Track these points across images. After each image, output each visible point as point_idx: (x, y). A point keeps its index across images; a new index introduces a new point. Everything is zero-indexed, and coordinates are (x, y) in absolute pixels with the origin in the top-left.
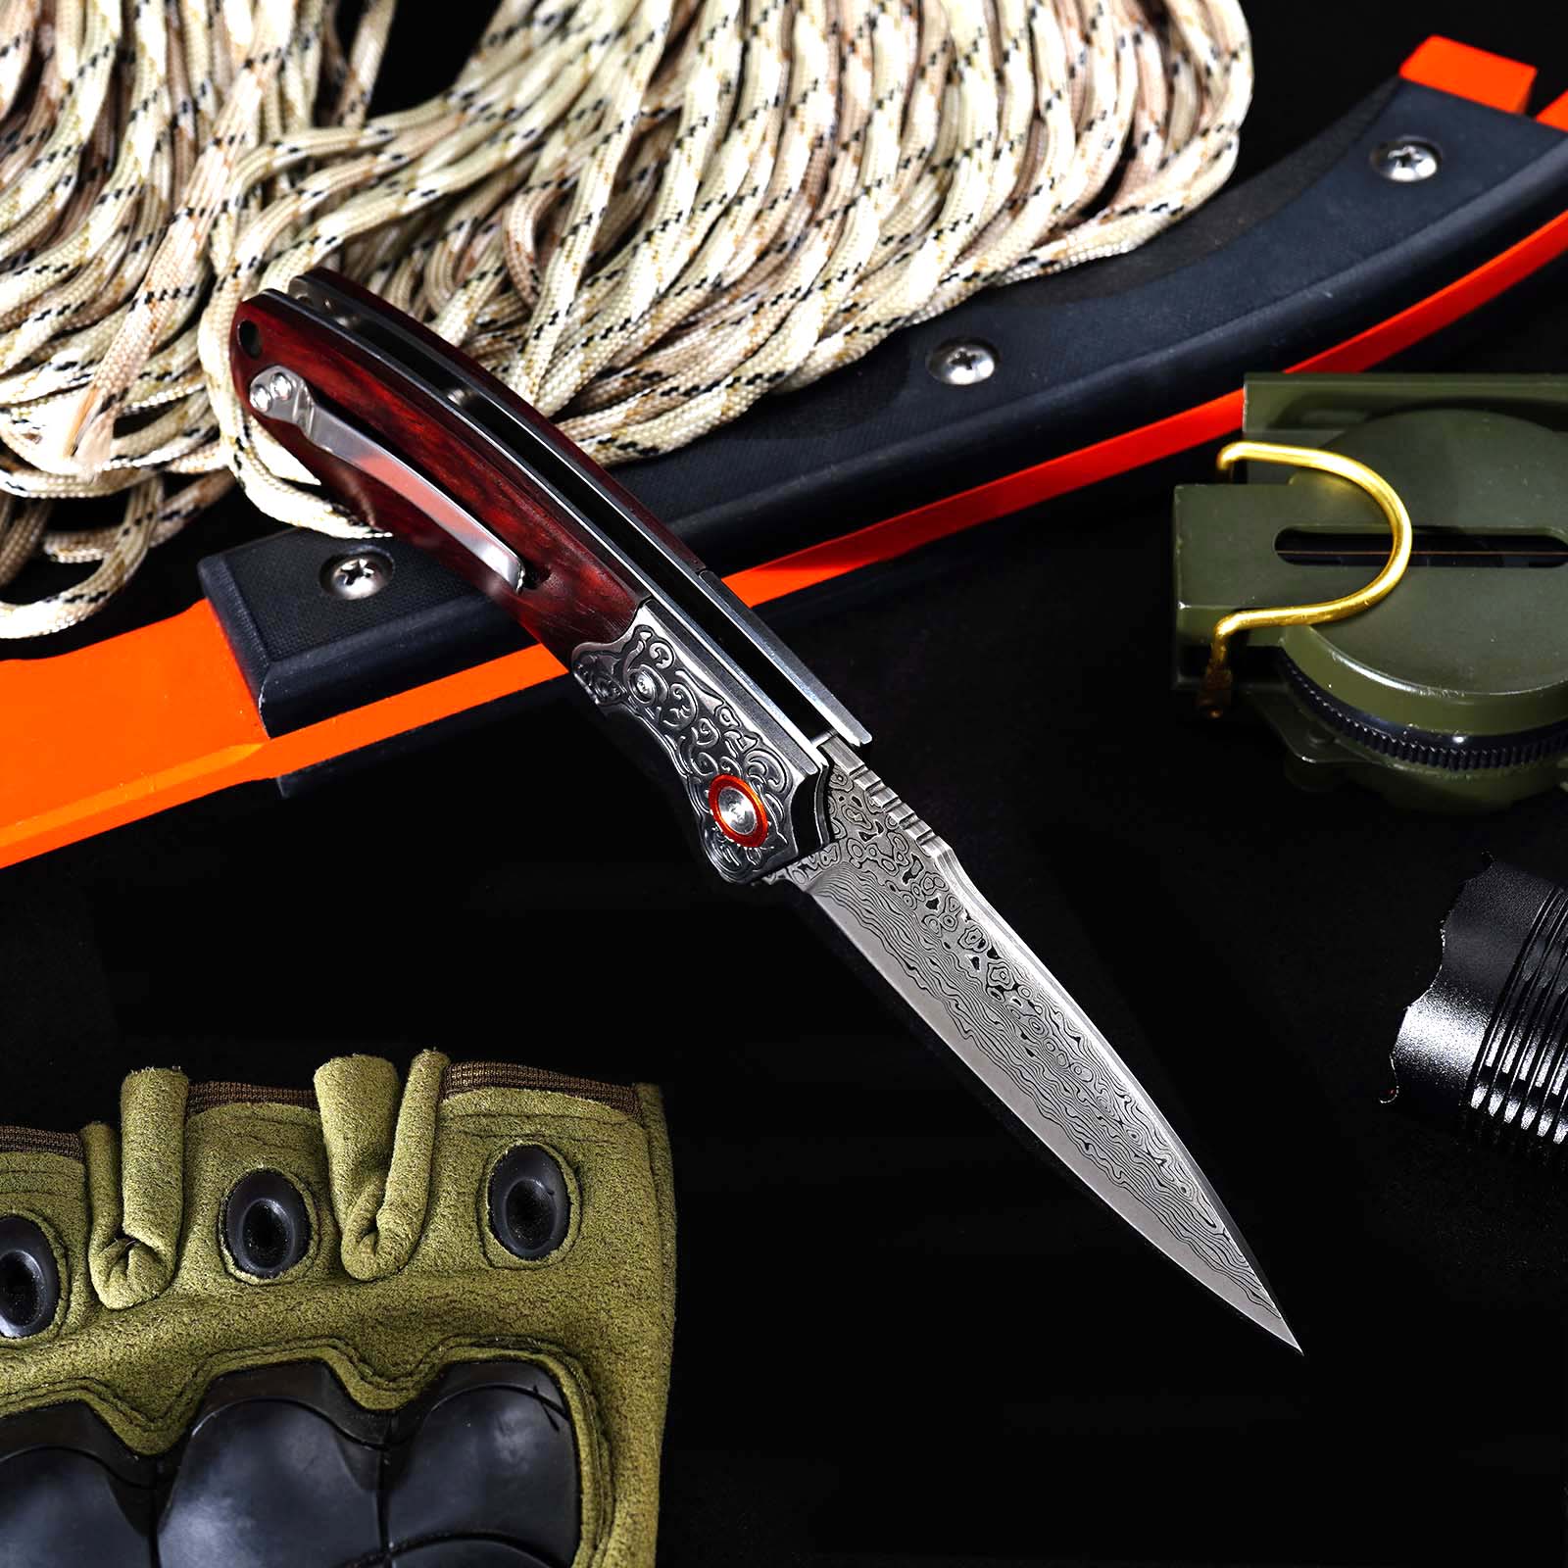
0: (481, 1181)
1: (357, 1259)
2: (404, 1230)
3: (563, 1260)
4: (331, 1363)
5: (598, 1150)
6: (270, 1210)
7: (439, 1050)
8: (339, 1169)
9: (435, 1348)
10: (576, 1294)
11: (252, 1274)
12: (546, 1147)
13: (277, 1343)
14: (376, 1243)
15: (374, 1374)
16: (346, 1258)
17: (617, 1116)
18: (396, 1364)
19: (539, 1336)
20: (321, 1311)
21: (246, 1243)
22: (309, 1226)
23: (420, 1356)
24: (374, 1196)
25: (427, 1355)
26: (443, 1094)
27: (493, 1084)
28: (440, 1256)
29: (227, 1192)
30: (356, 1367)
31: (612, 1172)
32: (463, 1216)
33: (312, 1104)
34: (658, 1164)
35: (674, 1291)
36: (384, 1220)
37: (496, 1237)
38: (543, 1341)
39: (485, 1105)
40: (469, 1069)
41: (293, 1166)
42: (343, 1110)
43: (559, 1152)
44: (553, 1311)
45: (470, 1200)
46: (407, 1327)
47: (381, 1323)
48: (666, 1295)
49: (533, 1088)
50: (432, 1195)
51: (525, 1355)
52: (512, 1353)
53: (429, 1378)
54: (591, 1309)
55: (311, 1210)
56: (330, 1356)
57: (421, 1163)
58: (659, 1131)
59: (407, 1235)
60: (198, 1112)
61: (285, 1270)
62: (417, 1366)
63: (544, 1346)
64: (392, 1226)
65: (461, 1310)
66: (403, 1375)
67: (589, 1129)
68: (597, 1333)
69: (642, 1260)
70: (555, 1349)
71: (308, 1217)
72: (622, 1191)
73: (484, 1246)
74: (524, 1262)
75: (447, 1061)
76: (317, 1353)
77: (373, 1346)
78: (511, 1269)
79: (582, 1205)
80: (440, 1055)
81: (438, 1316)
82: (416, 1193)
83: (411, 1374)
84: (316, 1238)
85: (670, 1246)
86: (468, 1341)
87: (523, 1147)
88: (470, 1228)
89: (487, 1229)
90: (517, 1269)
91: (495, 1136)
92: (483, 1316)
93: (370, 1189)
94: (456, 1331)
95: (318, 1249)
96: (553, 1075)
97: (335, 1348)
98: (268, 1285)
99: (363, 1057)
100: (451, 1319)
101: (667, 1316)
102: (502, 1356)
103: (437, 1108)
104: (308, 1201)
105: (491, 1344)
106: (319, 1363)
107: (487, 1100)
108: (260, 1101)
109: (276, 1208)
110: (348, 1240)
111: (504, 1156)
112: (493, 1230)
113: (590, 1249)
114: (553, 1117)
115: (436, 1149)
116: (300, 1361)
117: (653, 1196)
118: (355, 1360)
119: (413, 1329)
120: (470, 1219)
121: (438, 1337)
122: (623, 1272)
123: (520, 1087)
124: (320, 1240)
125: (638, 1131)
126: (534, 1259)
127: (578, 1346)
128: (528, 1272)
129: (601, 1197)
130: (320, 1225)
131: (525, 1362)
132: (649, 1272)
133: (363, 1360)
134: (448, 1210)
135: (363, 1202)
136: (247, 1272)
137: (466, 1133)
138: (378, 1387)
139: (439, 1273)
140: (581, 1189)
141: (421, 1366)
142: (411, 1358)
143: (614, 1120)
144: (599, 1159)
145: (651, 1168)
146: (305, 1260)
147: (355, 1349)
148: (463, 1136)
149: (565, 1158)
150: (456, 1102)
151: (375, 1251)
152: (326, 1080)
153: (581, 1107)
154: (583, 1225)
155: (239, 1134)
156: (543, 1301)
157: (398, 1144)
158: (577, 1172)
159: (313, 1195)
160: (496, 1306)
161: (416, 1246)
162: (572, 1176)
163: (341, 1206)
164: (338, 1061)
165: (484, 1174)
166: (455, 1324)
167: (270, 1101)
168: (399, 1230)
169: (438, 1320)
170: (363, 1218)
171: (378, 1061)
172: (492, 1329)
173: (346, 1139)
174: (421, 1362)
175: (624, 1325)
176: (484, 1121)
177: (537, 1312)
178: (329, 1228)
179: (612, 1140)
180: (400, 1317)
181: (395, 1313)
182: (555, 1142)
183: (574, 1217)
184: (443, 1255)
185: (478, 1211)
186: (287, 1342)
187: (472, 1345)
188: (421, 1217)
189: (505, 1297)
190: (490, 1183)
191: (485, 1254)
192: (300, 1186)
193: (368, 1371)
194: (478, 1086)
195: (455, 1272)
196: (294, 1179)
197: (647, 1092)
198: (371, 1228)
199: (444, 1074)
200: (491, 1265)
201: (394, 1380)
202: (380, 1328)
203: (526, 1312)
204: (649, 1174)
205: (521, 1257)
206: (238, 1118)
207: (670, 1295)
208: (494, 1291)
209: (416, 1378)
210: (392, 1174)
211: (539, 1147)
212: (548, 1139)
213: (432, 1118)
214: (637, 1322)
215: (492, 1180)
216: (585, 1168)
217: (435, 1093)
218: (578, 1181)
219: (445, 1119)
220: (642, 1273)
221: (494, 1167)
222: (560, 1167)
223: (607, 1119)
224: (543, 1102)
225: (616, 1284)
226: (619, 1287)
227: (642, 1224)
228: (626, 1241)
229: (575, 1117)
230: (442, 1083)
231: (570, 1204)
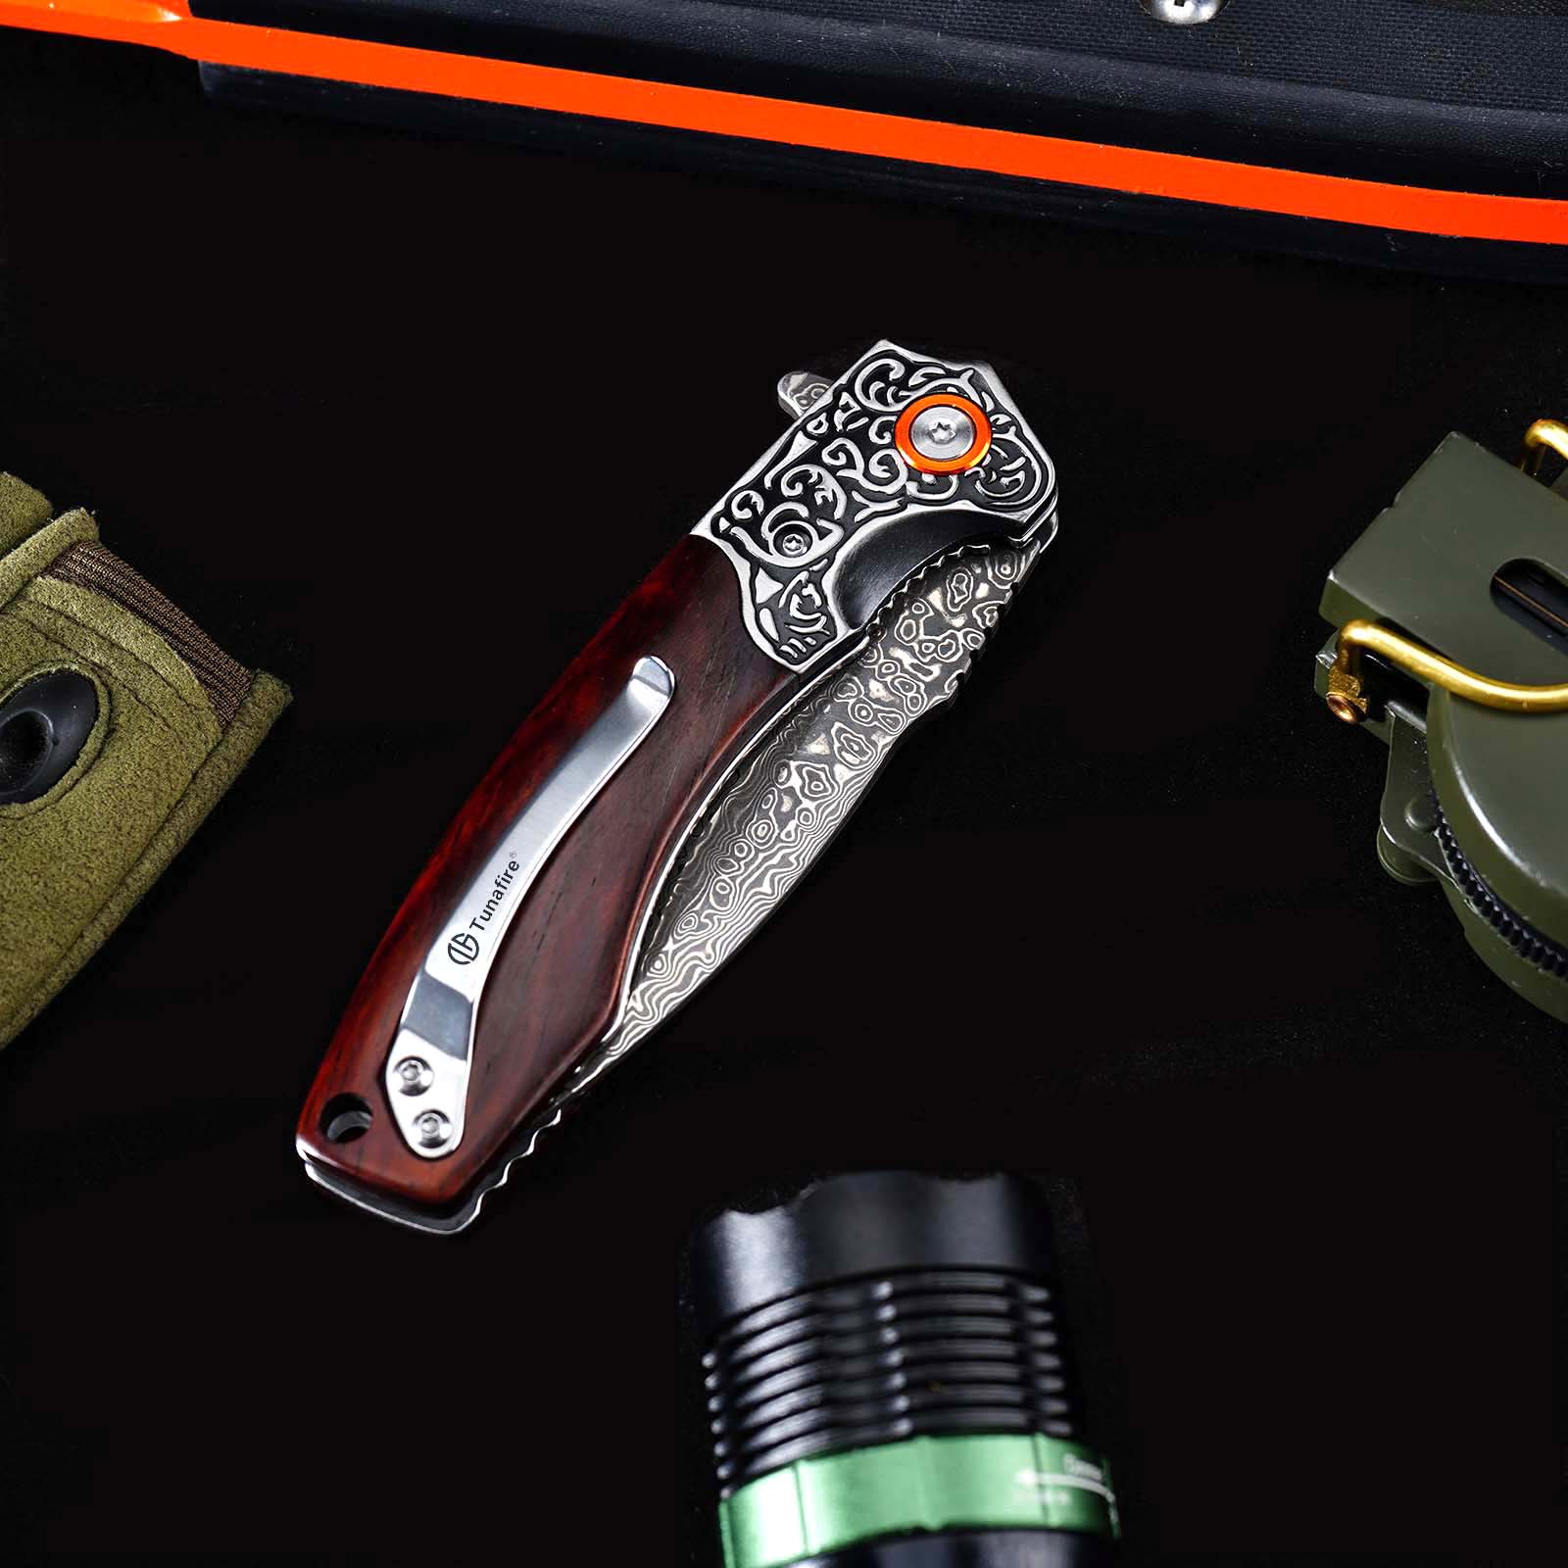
0: (10, 685)
3: (17, 819)
5: (144, 723)
7: (97, 518)
12: (100, 687)
17: (196, 694)
26: (49, 570)
34: (207, 774)
39: (74, 607)
40: (93, 558)
43: (110, 701)
49: (141, 615)
58: (244, 741)
67: (159, 694)
69: (89, 868)
72: (127, 781)
75: (93, 533)
79: (85, 773)
80: (90, 523)
87: (77, 674)
91: (63, 646)
96: (177, 614)
103: (26, 583)
107: (76, 602)
111: (49, 673)
113: (47, 826)
114: (137, 659)
117: (164, 806)
122: (54, 870)
123: (128, 607)
125: (212, 728)
129: (104, 776)
137: (33, 625)
140: (100, 753)
143: (194, 700)
144: (138, 734)
145: (194, 775)
148: (26, 626)
149: (110, 712)
150: (48, 589)
153: (174, 668)
154: (65, 795)
158: (111, 732)
162: (101, 735)
165: (16, 680)
175: (11, 926)
176: (61, 622)
179: (170, 721)
182: (115, 687)
183: (65, 782)
190: (14, 692)
194: (87, 584)
197: (270, 691)
199: (71, 547)
204: (183, 780)
211: (92, 683)
212: (110, 681)
213: (13, 589)
214: (30, 931)
215: (17, 691)
216: (119, 734)
217: (43, 565)
218: (103, 743)
219: (25, 598)
220: (75, 882)
221: (32, 679)
222: (96, 719)
223: (185, 694)
224: (137, 638)
225: (35, 877)
226: (37, 883)
227: (120, 829)
228: (86, 838)
229: (156, 673)
230: (61, 555)
231: (74, 764)
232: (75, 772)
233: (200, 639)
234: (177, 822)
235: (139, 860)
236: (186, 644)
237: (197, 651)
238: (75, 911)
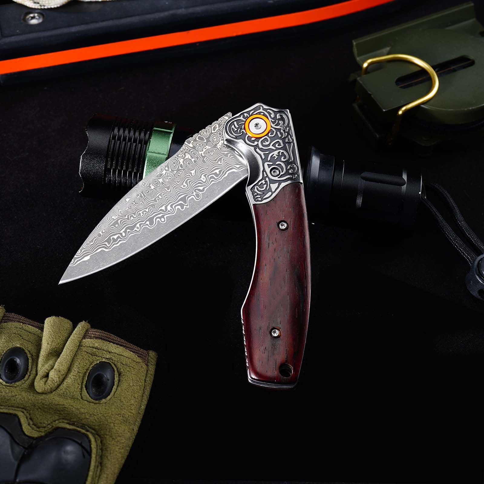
0: (87, 370)
1: (39, 385)
2: (56, 379)
3: (106, 403)
4: (20, 417)
5: (128, 369)
6: (16, 362)
7: (88, 322)
8: (43, 353)
9: (55, 421)
10: (105, 415)
11: (4, 381)
12: (112, 364)
13: (5, 406)
14: (46, 381)
15: (33, 424)
16: (36, 383)
17: (139, 360)
18: (41, 423)
19: (90, 426)
20: (22, 399)
21: (5, 370)
22: (27, 369)
23: (49, 422)
24: (51, 365)
25: (52, 423)
26: (84, 337)
27: (101, 339)
28: (66, 391)
29: (5, 351)
30: (28, 420)
31: (131, 378)
32: (77, 380)
33: (42, 329)
34: (148, 379)
35: (140, 422)
36: (52, 374)
37: (86, 389)
38: (90, 428)
39: (96, 345)
40: (95, 332)
41: (29, 348)
42: (50, 334)
43: (116, 367)
44: (96, 419)
45: (81, 375)
46: (48, 412)
47: (40, 408)
48: (137, 423)
49: (114, 343)
50: (69, 370)
51: (83, 431)
52: (79, 429)
53: (50, 430)
54: (109, 422)
55: (30, 364)
56: (20, 414)
57: (69, 359)
58: (152, 369)
59: (57, 381)
60: (5, 322)
61: (15, 382)
62: (47, 425)
63: (90, 430)
64: (53, 377)
65: (67, 411)
66: (41, 427)
67: (128, 361)
68: (108, 430)
69: (131, 410)
70: (93, 431)
71: (28, 367)
72: (131, 385)
73: (81, 391)
74: (93, 400)
75: (89, 326)
76: (16, 413)
77: (35, 415)
78: (88, 401)
79: (117, 386)
80: (88, 324)
81: (59, 411)
82: (64, 369)
83: (45, 427)
84: (29, 374)
85: (143, 407)
86: (66, 421)
87: (104, 362)
88: (79, 384)
89: (84, 386)
90: (90, 402)
91: (97, 356)
92: (74, 415)
93: (51, 362)
94: (63, 417)
95: (28, 378)
96: (123, 341)
97: (23, 412)
98: (8, 386)
99: (63, 318)
100: (63, 413)
101: (135, 430)
102: (76, 429)
103: (80, 342)
104: (30, 361)
105: (73, 424)
106: (16, 416)
107: (97, 343)
108: (25, 324)
109: (18, 361)
110: (38, 377)
111: (97, 363)
112: (86, 387)
113: (115, 402)
114: (118, 354)
115: (75, 355)
116: (11, 414)
117: (142, 389)
118: (28, 418)
119: (50, 413)
120: (79, 381)
121: (57, 418)
122: (123, 412)
123: (110, 342)
124: (30, 375)
125: (145, 366)
126: (96, 400)
127: (101, 433)
128: (93, 404)
129: (124, 385)
130: (31, 371)
131: (82, 433)
132: (132, 414)
133: (31, 419)
134: (73, 377)
135: (47, 366)
136: (2, 380)
137: (87, 352)
138: (33, 429)
139: (64, 396)
140: (119, 381)
141: (49, 426)
142: (46, 422)
143: (138, 361)
144: (128, 373)
145: (145, 380)
146: (23, 381)
147: (30, 415)
148: (86, 353)
149: (117, 369)
150: (87, 342)
151: (45, 384)
152: (49, 322)
153: (127, 353)
154: (116, 393)
155: (15, 333)
156: (94, 415)
157: (64, 350)
158: (119, 375)
159: (33, 359)
160: (78, 412)
161: (59, 386)
162: (117, 376)
163: (40, 365)
164: (54, 317)
165: (89, 368)
166: (64, 415)
167: (29, 325)
168: (55, 379)
169: (59, 412)
170: (45, 372)
171: (66, 320)
172: (75, 420)
173: (48, 344)
174: (49, 424)
175: (118, 430)
176: (94, 350)
177: (91, 418)
178: (34, 372)
179: (134, 367)
180: (47, 408)
181: (45, 406)
182: (116, 363)
183: (114, 390)
184: (67, 391)
185: (83, 379)
186: (9, 406)
187: (67, 423)
188: (64, 376)
189: (82, 410)
190: (90, 371)
191: (81, 394)
192: (29, 356)
193: (31, 423)
194: (96, 338)
195: (69, 398)
196: (28, 353)
197: (152, 354)
198: (47, 376)
199: (87, 331)
200: (82, 398)
201: (39, 428)
202: (39, 410)
203: (88, 417)
204: (143, 382)
205: (92, 398)
206: (17, 328)
207: (138, 423)
208: (79, 407)
209: (46, 429)
210: (59, 359)
211: (110, 363)
212: (113, 361)
213: (78, 345)
214: (123, 429)
215: (91, 370)
216: (123, 374)
217: (82, 337)
218: (119, 378)
219: (82, 346)
220: (130, 414)
221: (93, 366)
222: (114, 372)
223: (135, 360)
224: (116, 349)
225: (119, 415)
226: (120, 417)
227: (135, 398)
228: (128, 402)
229: (124, 356)
230: (85, 333)
231: (114, 385)
232: (115, 387)
233: (132, 346)
234: (146, 393)
235: (141, 406)
236: (128, 347)
237: (132, 348)
238: (132, 422)
